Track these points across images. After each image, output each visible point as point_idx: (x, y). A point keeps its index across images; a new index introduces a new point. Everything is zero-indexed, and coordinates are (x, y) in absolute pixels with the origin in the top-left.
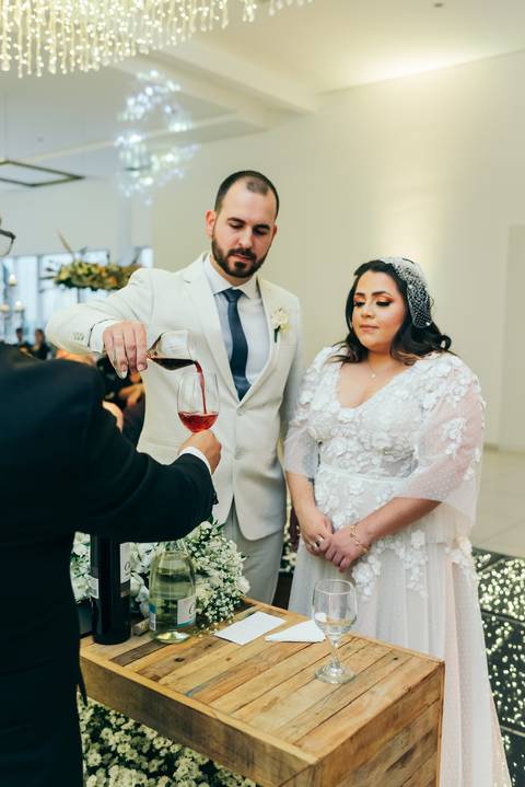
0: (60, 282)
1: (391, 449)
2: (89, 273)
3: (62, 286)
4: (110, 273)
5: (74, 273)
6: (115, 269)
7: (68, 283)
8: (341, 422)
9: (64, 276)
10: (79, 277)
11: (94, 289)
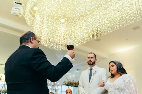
0: (66, 85)
1: (119, 89)
2: (71, 83)
3: (66, 86)
4: (74, 83)
5: (68, 83)
6: (75, 83)
7: (67, 85)
8: (110, 85)
9: (66, 84)
10: (69, 84)
11: (71, 86)
